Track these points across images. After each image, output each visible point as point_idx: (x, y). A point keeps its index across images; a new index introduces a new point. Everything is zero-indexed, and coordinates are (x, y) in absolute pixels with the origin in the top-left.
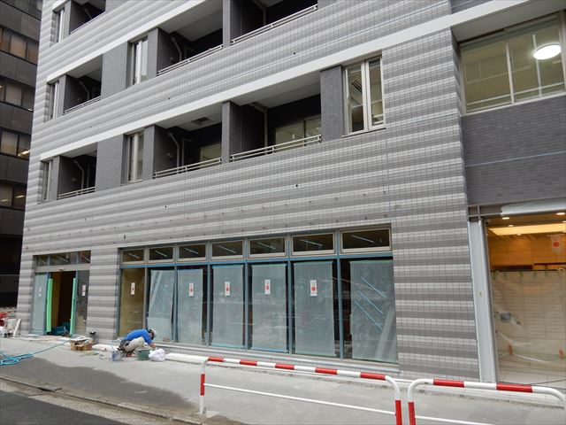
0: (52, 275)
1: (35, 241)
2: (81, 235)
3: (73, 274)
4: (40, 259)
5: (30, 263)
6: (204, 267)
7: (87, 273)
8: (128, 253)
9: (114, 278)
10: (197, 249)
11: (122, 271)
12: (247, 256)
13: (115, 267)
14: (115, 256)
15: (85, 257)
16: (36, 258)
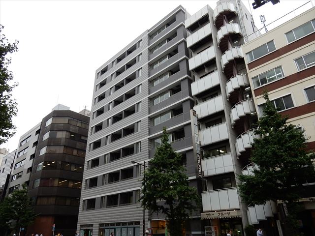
0: (84, 230)
1: (81, 221)
2: (91, 220)
3: (89, 230)
4: (82, 226)
5: (79, 227)
6: (114, 228)
7: (92, 230)
8: (101, 225)
9: (98, 231)
10: (113, 224)
11: (100, 229)
12: (121, 226)
13: (98, 228)
14: (98, 226)
15: (92, 225)
16: (81, 225)
